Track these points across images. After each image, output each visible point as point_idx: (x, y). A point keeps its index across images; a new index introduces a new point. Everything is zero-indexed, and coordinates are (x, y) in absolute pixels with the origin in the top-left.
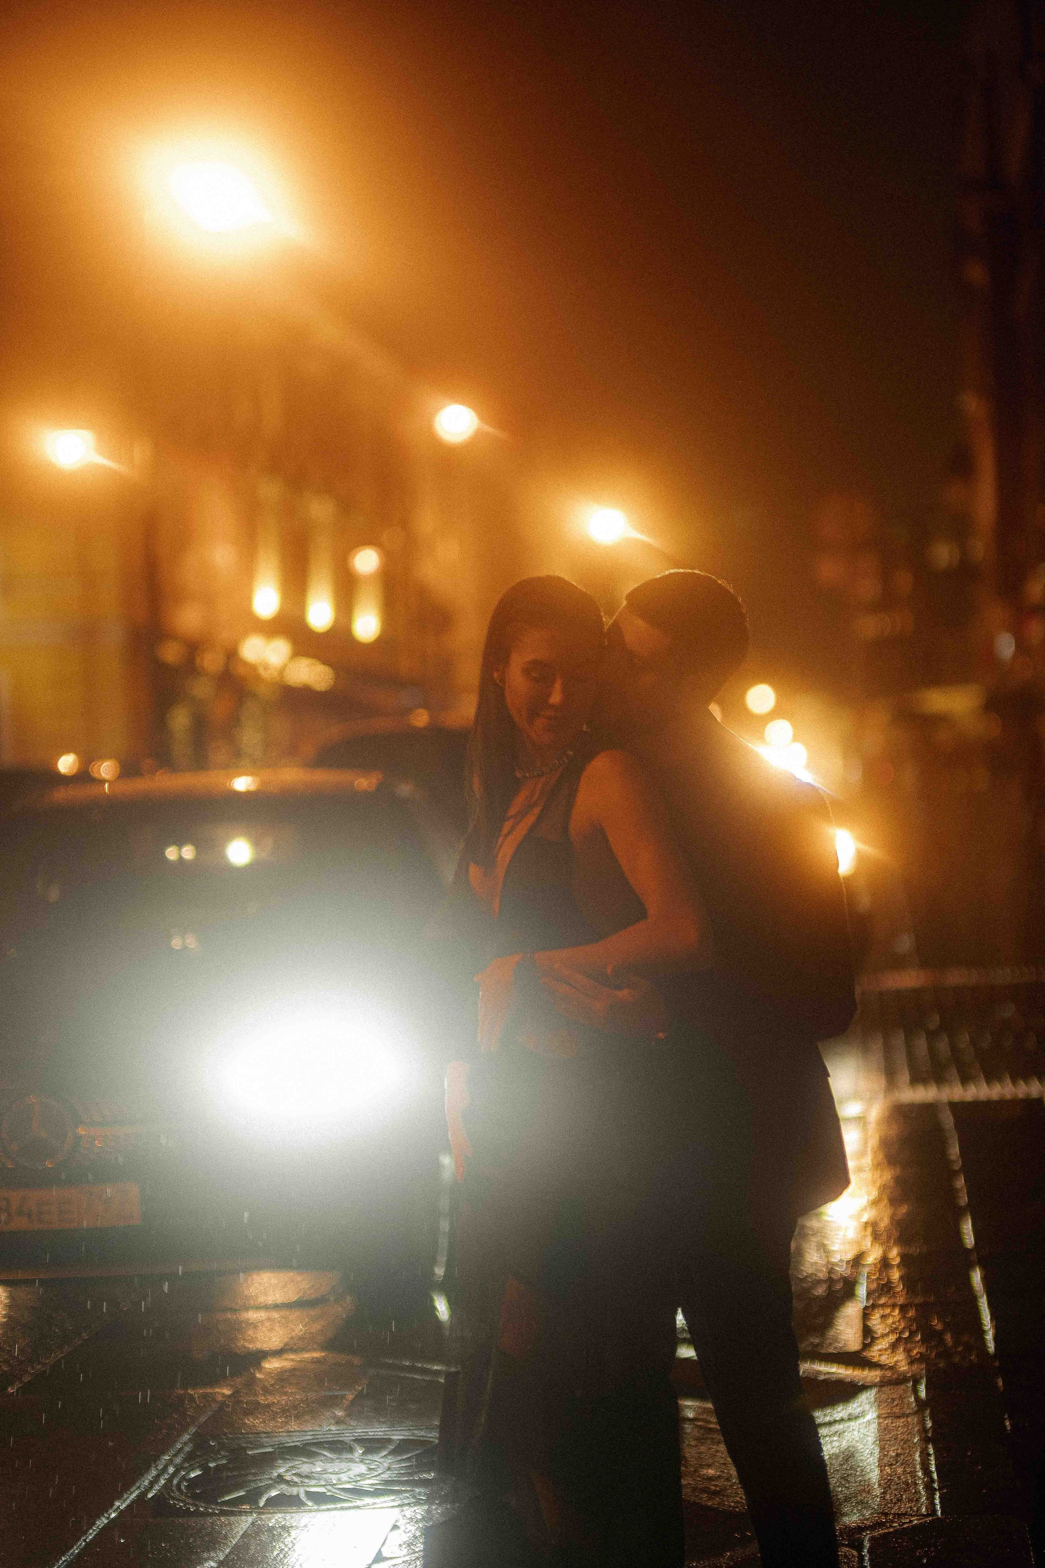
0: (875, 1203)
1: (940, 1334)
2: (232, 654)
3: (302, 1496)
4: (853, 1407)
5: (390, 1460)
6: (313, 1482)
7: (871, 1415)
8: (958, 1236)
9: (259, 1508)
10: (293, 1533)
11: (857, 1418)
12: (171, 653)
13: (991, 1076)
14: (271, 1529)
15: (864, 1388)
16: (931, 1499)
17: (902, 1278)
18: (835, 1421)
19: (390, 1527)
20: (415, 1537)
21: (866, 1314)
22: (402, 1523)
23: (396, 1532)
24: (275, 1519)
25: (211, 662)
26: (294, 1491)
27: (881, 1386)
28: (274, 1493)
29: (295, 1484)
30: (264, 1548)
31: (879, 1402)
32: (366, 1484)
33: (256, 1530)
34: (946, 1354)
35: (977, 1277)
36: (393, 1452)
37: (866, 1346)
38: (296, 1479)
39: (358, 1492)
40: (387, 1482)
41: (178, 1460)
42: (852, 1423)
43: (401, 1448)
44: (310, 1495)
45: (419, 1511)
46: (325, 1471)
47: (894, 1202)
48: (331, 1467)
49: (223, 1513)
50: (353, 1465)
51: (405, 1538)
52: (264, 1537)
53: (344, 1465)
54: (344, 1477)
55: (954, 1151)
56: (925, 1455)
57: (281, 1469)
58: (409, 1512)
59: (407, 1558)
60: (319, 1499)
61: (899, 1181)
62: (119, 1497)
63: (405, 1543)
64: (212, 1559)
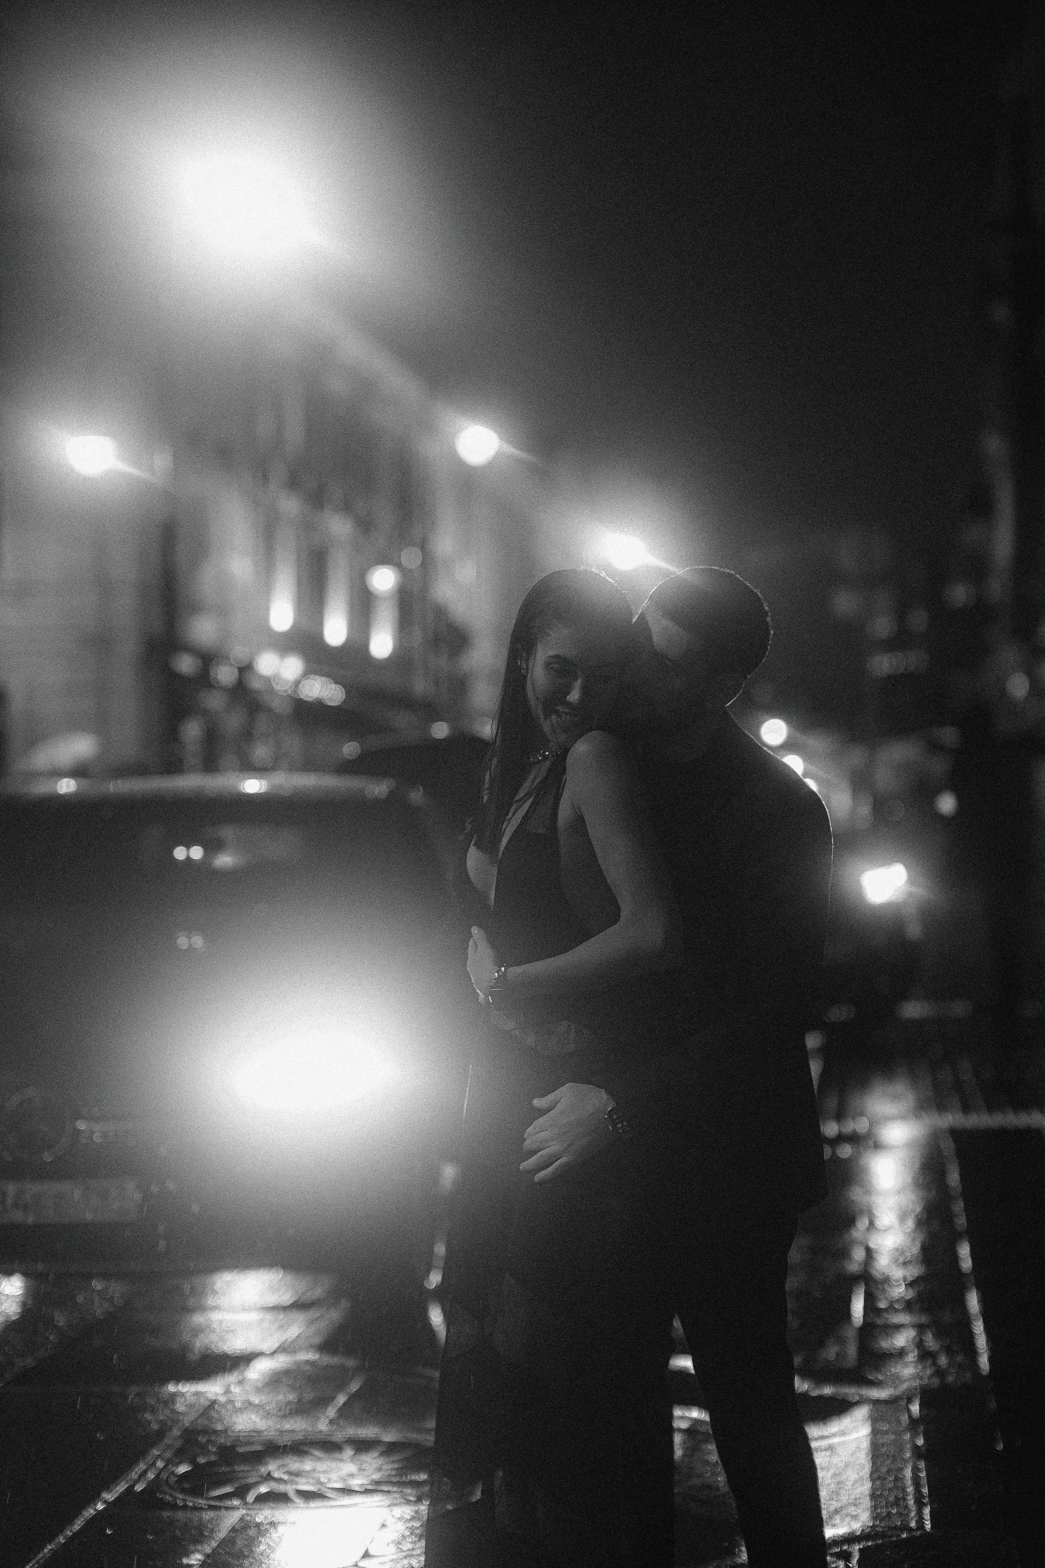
1: (935, 1354)
2: (246, 669)
3: (292, 1494)
4: (847, 1423)
5: (380, 1461)
6: (304, 1480)
7: (864, 1430)
8: (955, 1259)
9: (246, 1503)
10: (281, 1528)
12: (186, 664)
13: (992, 1107)
14: (258, 1525)
15: (856, 1404)
16: (920, 1514)
18: (827, 1437)
19: (379, 1525)
20: (404, 1537)
21: (862, 1333)
22: (390, 1521)
23: (384, 1530)
24: (263, 1515)
25: (225, 675)
26: (282, 1488)
27: (873, 1404)
28: (263, 1489)
29: (285, 1482)
30: (252, 1542)
31: (871, 1418)
32: (356, 1483)
33: (244, 1526)
34: (940, 1373)
35: (973, 1301)
36: (382, 1454)
37: (861, 1365)
38: (286, 1477)
39: (347, 1491)
40: (378, 1483)
41: (168, 1455)
43: (390, 1449)
44: (300, 1493)
45: (407, 1511)
46: (314, 1470)
48: (321, 1466)
49: (211, 1508)
50: (342, 1465)
51: (395, 1536)
52: (252, 1532)
53: (334, 1465)
54: (334, 1476)
55: (955, 1179)
56: (916, 1470)
57: (272, 1467)
58: (398, 1511)
59: (395, 1557)
60: (308, 1496)
62: (108, 1489)
63: (393, 1542)
64: (199, 1551)
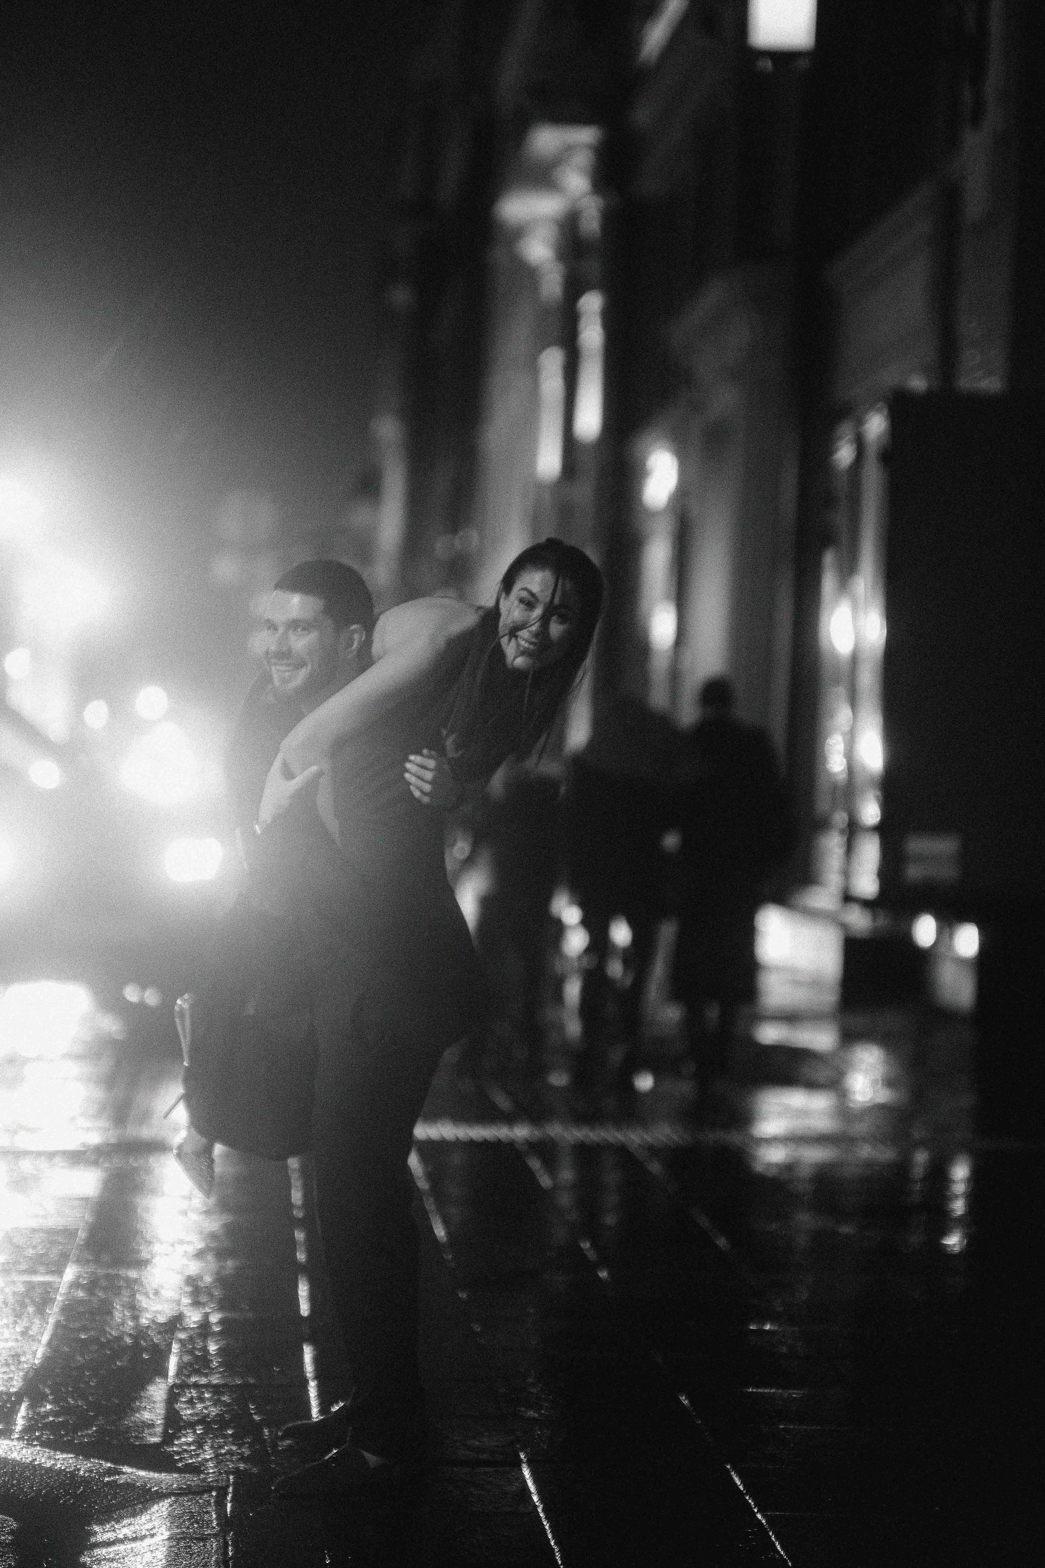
0: (200, 1255)
1: (259, 1426)
4: (142, 1523)
7: (164, 1534)
8: (291, 1300)
11: (143, 1538)
15: (160, 1496)
17: (221, 1351)
18: (116, 1541)
21: (172, 1397)
27: (180, 1495)
31: (173, 1518)
35: (308, 1356)
37: (168, 1439)
42: (137, 1545)
47: (221, 1254)
55: (297, 1196)
61: (230, 1230)
